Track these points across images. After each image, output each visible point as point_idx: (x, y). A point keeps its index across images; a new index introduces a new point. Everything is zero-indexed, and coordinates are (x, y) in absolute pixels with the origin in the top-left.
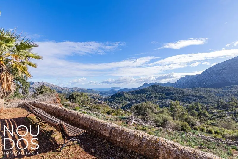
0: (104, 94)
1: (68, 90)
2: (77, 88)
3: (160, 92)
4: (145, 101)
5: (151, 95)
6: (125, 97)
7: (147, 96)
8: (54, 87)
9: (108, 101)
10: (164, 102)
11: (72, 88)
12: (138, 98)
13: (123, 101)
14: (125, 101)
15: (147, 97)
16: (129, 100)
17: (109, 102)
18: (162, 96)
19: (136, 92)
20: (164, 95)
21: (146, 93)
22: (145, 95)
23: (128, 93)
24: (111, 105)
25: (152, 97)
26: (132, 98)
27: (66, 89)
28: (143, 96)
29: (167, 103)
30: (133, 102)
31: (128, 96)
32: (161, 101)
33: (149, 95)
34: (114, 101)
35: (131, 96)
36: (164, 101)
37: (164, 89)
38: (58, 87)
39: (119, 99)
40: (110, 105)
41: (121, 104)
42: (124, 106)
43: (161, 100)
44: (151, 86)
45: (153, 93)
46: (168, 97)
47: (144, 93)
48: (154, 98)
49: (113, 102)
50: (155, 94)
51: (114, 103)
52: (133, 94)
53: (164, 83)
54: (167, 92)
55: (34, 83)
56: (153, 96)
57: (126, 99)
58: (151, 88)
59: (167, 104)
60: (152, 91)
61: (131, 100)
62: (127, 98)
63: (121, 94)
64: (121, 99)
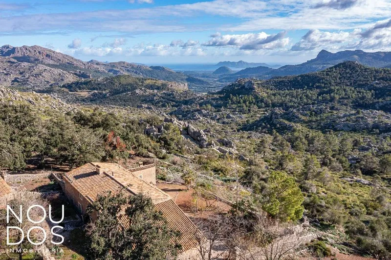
0: (200, 81)
1: (102, 69)
2: (125, 65)
3: (360, 86)
4: (308, 112)
5: (332, 94)
6: (256, 97)
7: (319, 95)
8: (67, 61)
9: (209, 107)
10: (362, 118)
11: (113, 65)
12: (294, 99)
13: (249, 107)
14: (256, 107)
15: (320, 98)
16: (267, 105)
17: (213, 109)
18: (363, 98)
19: (290, 81)
20: (369, 95)
21: (317, 87)
22: (313, 93)
23: (265, 85)
24: (218, 117)
25: (332, 99)
26: (277, 99)
27: (96, 66)
28: (307, 96)
29: (370, 121)
30: (276, 114)
31: (265, 95)
32: (355, 114)
33: (326, 93)
34: (226, 107)
35: (274, 95)
36: (361, 115)
37: (374, 76)
38: (76, 60)
39: (239, 102)
40: (216, 116)
41: (244, 116)
42: (251, 121)
43: (353, 112)
44: (336, 67)
45: (337, 88)
46: (380, 100)
47: (312, 86)
48: (339, 102)
49: (223, 108)
50: (345, 90)
51: (224, 111)
52: (279, 89)
53: (385, 53)
54: (381, 85)
55: (14, 49)
56: (337, 97)
57: (259, 101)
58: (336, 73)
59: (367, 125)
60: (338, 81)
61: (274, 105)
62: (262, 101)
63: (246, 86)
64: (245, 102)
